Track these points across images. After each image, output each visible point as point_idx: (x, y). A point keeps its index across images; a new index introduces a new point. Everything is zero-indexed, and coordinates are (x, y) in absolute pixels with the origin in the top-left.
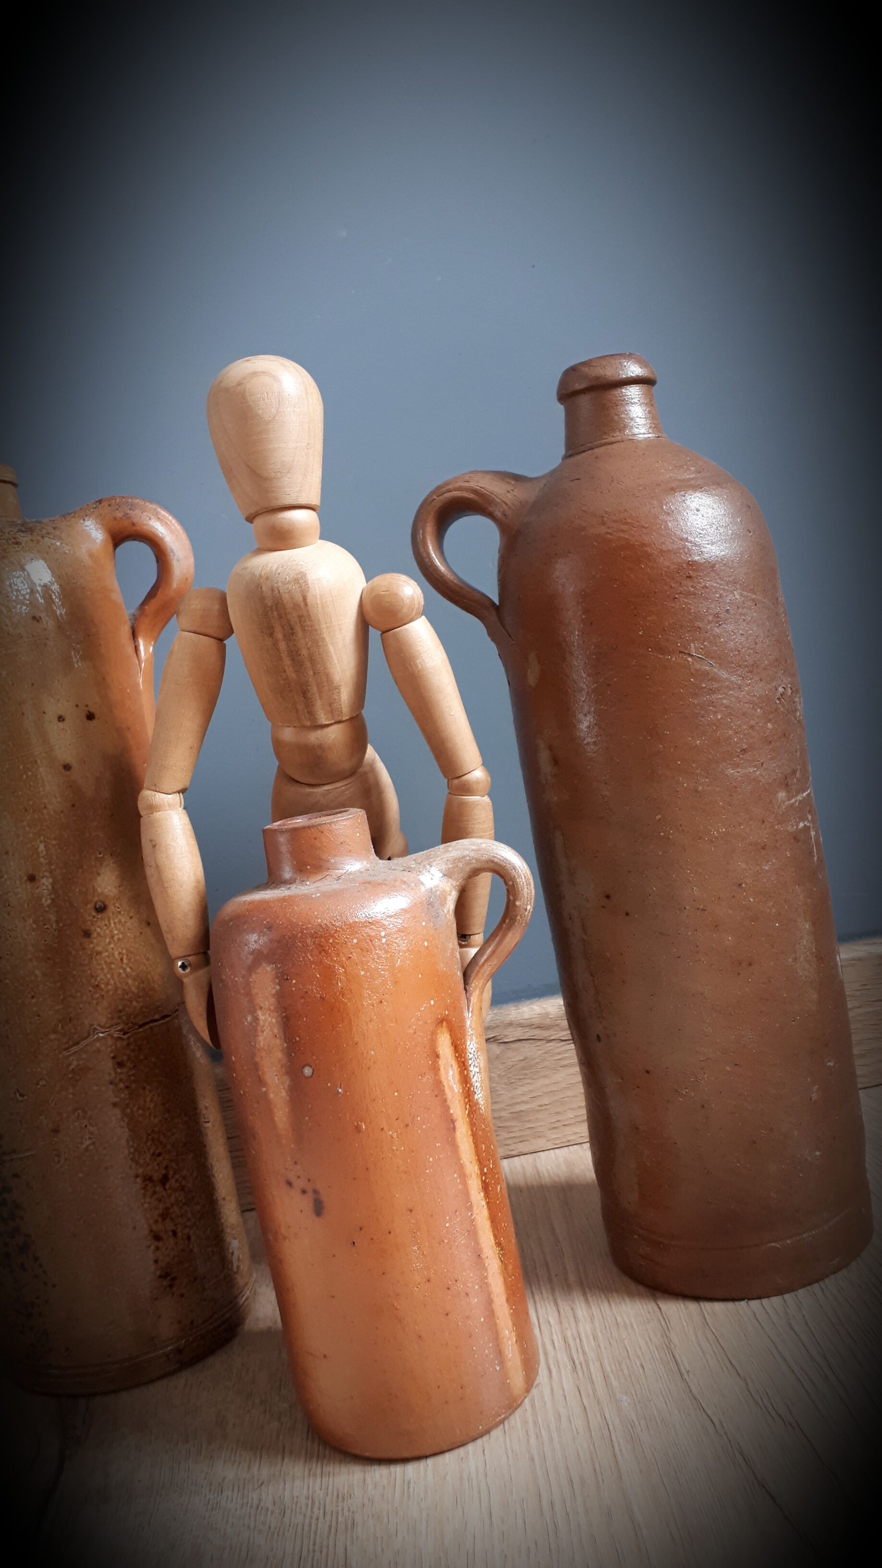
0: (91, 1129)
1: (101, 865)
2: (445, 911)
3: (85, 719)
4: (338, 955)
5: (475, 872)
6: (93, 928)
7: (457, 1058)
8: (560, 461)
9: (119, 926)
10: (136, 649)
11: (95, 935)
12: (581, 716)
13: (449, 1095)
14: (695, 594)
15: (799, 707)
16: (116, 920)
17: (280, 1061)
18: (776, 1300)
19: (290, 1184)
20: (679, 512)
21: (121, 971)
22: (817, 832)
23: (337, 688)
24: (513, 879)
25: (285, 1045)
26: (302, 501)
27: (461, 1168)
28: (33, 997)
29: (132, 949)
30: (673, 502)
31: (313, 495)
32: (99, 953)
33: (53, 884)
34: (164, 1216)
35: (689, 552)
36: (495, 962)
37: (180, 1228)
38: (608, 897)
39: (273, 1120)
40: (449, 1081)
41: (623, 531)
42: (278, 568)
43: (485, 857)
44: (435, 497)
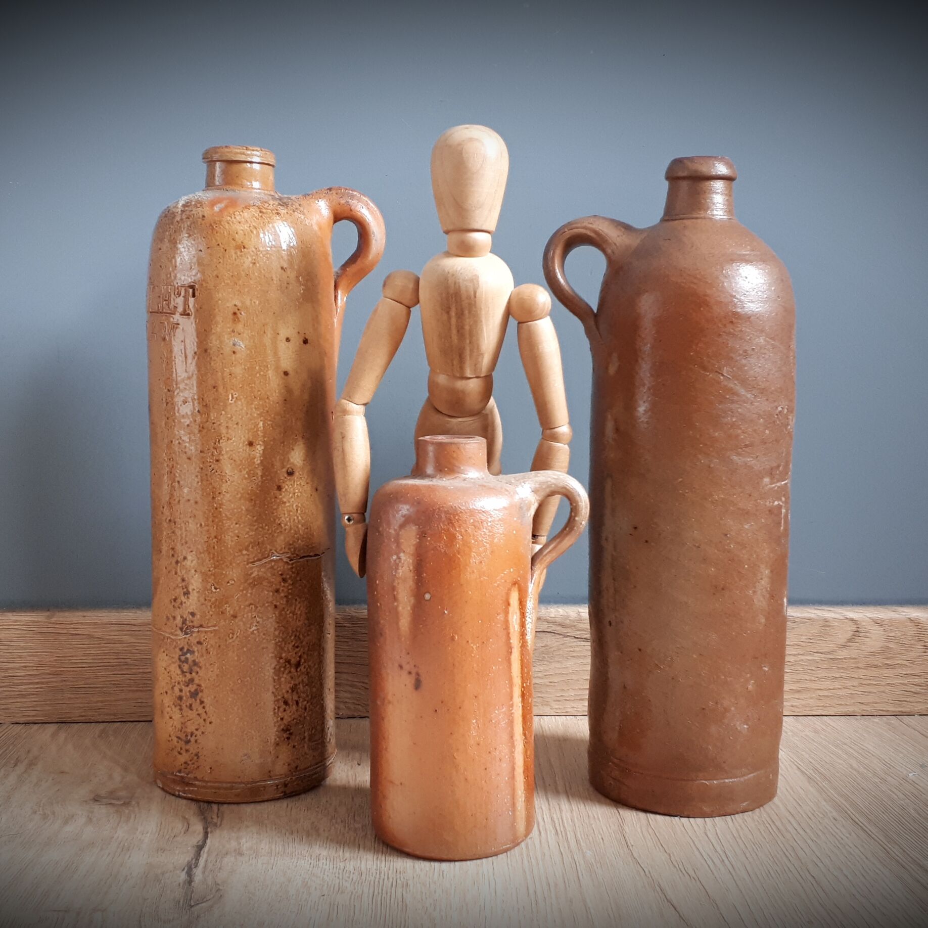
0: (258, 619)
1: (296, 443)
2: (529, 515)
3: (302, 343)
4: (460, 527)
5: (552, 494)
6: (283, 485)
7: (520, 609)
8: (659, 221)
9: (299, 487)
10: (336, 297)
11: (284, 490)
12: (641, 402)
13: (512, 630)
14: (734, 334)
15: (790, 422)
16: (298, 483)
17: (410, 587)
18: (699, 820)
19: (401, 667)
20: (733, 277)
21: (296, 518)
22: (787, 511)
23: (482, 355)
24: (577, 502)
25: (416, 577)
26: (484, 228)
27: (510, 679)
28: (236, 524)
29: (304, 505)
30: (729, 270)
31: (492, 225)
32: (285, 503)
33: (264, 450)
34: (294, 689)
35: (735, 305)
36: (554, 555)
37: (301, 700)
38: (636, 528)
39: (397, 623)
40: (513, 622)
41: (693, 283)
42: (461, 269)
43: (561, 485)
44: (566, 230)
